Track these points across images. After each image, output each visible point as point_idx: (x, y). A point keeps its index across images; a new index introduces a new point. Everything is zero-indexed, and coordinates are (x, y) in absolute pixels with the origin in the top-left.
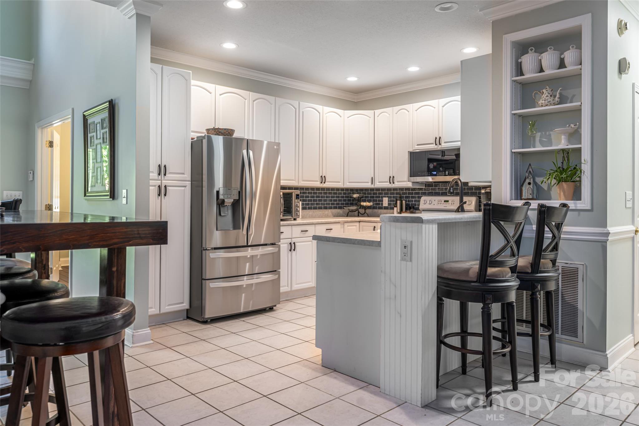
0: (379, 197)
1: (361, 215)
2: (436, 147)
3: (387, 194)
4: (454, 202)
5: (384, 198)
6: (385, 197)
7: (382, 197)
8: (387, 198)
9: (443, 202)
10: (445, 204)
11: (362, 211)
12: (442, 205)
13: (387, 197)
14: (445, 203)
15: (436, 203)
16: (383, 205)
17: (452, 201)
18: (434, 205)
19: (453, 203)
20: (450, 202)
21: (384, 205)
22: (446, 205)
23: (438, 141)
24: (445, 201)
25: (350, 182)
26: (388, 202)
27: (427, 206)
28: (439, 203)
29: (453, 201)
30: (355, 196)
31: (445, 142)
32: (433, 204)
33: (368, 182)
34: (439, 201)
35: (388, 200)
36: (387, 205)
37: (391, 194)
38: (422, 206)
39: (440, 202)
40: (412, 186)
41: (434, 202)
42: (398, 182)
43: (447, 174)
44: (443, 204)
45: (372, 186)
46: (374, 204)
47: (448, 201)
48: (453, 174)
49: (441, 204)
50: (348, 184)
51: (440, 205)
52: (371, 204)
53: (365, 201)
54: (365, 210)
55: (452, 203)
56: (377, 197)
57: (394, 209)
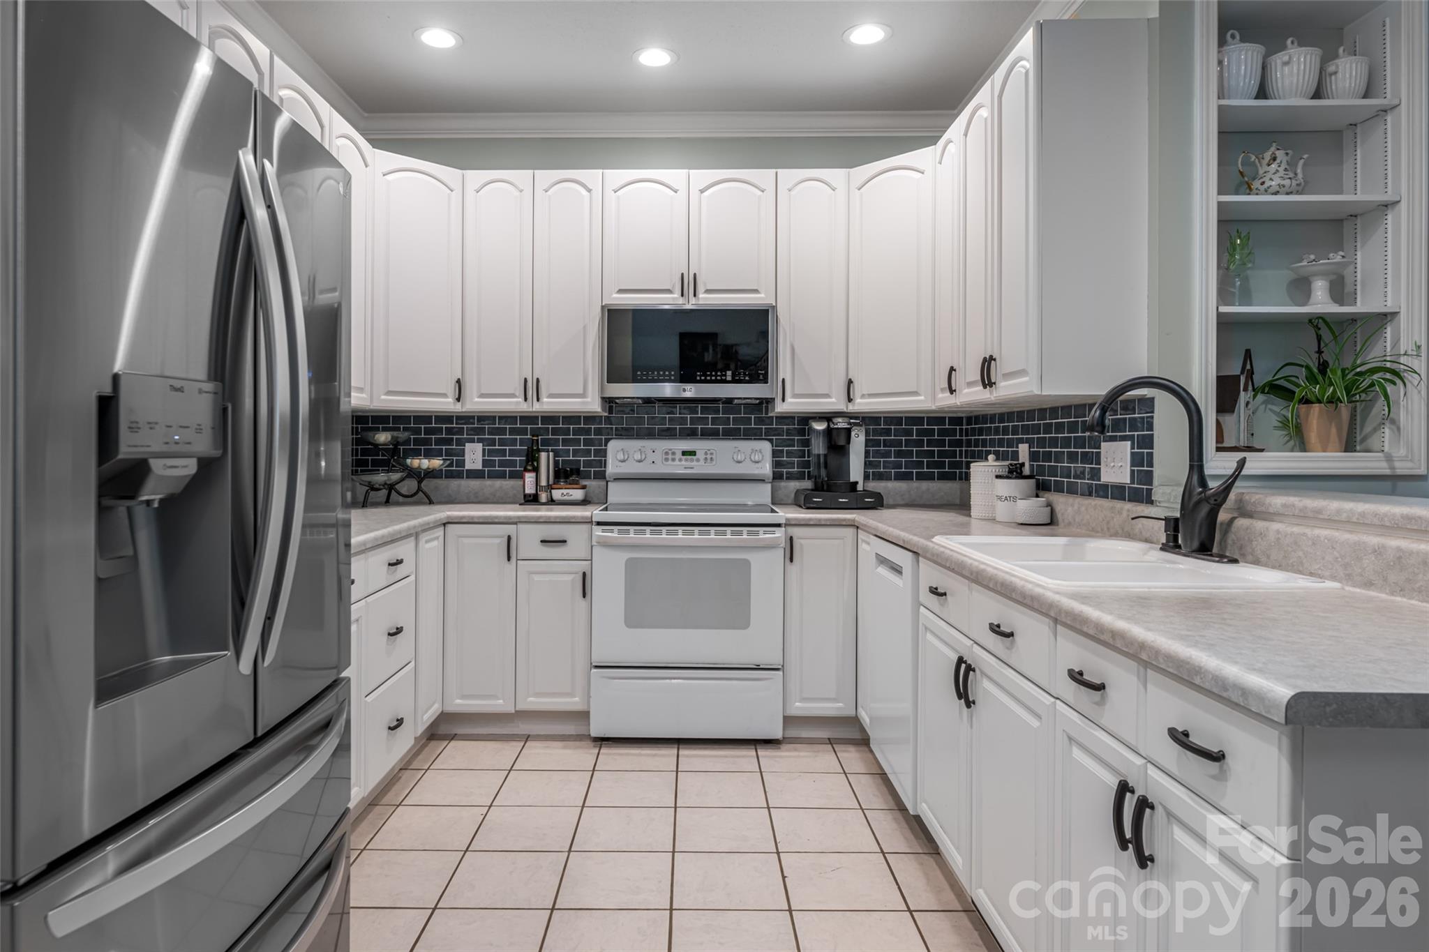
0: (449, 441)
1: (401, 499)
2: (681, 301)
3: (480, 431)
4: (712, 454)
5: (467, 444)
6: (472, 441)
7: (461, 443)
8: (481, 444)
9: (679, 455)
10: (686, 460)
11: (409, 486)
12: (677, 462)
13: (479, 441)
14: (685, 457)
15: (658, 457)
16: (464, 467)
17: (706, 453)
18: (653, 465)
19: (709, 457)
20: (700, 455)
21: (468, 466)
22: (688, 464)
23: (689, 284)
24: (684, 453)
25: (389, 393)
26: (484, 455)
27: (631, 468)
28: (667, 460)
29: (709, 452)
30: (383, 437)
31: (708, 291)
32: (649, 460)
33: (444, 395)
34: (667, 453)
35: (484, 450)
36: (479, 466)
37: (493, 431)
38: (612, 468)
39: (670, 457)
40: (599, 410)
41: (651, 457)
42: (551, 396)
43: (729, 378)
44: (680, 460)
45: (458, 408)
46: (452, 463)
47: (693, 453)
48: (747, 378)
49: (673, 460)
50: (383, 397)
51: (670, 462)
52: (437, 463)
53: (416, 453)
54: (420, 482)
55: (706, 459)
56: (439, 442)
57: (522, 477)
